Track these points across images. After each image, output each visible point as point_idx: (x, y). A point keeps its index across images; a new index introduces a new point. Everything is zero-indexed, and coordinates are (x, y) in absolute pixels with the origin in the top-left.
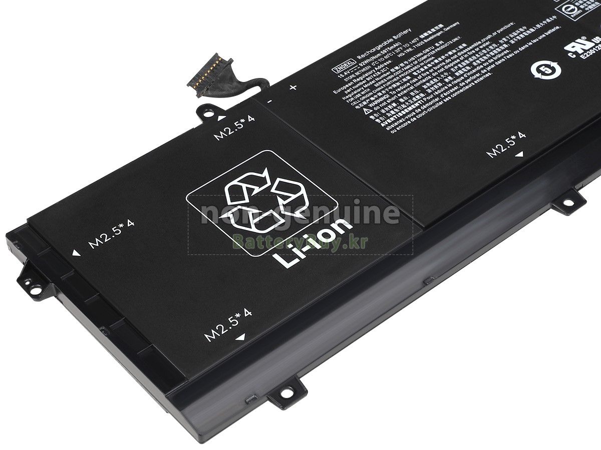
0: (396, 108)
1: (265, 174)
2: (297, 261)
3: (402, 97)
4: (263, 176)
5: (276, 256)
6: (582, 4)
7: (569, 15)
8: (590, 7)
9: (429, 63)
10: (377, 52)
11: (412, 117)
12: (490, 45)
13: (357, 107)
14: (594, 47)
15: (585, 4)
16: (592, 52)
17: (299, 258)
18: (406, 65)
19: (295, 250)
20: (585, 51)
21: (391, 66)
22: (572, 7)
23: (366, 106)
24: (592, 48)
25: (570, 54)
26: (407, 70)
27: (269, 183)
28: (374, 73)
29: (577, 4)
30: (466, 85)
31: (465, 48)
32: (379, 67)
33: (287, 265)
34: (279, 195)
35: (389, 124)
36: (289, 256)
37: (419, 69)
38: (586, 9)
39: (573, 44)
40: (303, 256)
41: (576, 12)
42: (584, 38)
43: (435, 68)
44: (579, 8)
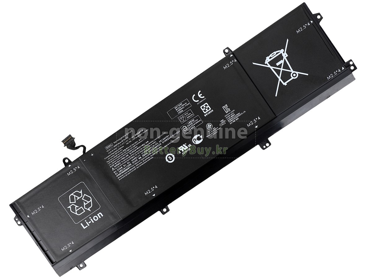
0: (122, 169)
1: (81, 192)
2: (87, 226)
3: (124, 164)
4: (80, 192)
5: (81, 224)
6: (189, 126)
9: (135, 149)
10: (120, 141)
11: (126, 174)
12: (156, 143)
13: (110, 167)
17: (88, 226)
18: (128, 149)
19: (87, 223)
21: (123, 149)
22: (186, 127)
23: (113, 167)
26: (128, 151)
27: (82, 196)
28: (117, 151)
30: (145, 162)
31: (148, 143)
32: (120, 149)
33: (84, 228)
34: (84, 201)
35: (119, 176)
36: (85, 225)
37: (131, 152)
38: (190, 129)
40: (89, 225)
41: (187, 130)
43: (137, 152)
44: (188, 128)
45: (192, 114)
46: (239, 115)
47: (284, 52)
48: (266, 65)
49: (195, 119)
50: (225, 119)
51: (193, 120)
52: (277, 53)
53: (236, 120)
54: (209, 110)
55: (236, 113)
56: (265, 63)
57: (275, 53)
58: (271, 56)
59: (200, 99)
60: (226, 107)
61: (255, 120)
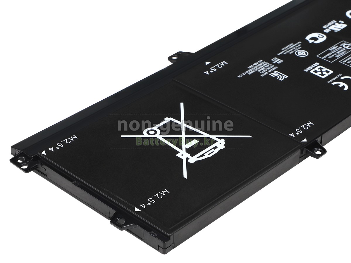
6: (341, 49)
7: (347, 43)
8: (335, 48)
14: (329, 27)
15: (339, 49)
16: (330, 24)
20: (334, 24)
24: (330, 26)
25: (343, 22)
29: (344, 49)
38: (337, 46)
39: (342, 28)
41: (344, 45)
42: (336, 31)
44: (342, 47)
45: (346, 63)
46: (250, 72)
47: (187, 159)
48: (220, 138)
49: (335, 58)
50: (276, 64)
51: (337, 56)
52: (203, 155)
53: (252, 66)
54: (314, 70)
55: (257, 74)
56: (223, 140)
57: (207, 156)
58: (216, 151)
59: (339, 80)
60: (282, 77)
61: (213, 70)
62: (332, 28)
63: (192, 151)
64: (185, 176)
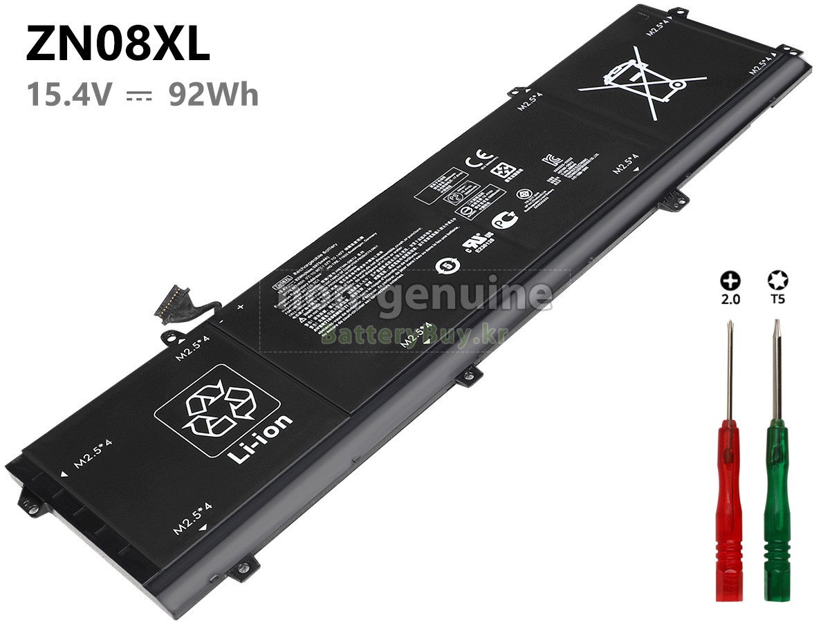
0: (326, 314)
1: (220, 385)
2: (248, 456)
4: (217, 387)
5: (230, 455)
6: (476, 205)
7: (466, 216)
8: (483, 207)
9: (353, 271)
10: (310, 267)
11: (339, 321)
12: (402, 250)
13: (294, 318)
14: (486, 241)
15: (479, 205)
16: (484, 246)
17: (249, 454)
18: (334, 275)
19: (246, 448)
20: (479, 246)
21: (321, 278)
22: (469, 208)
23: (301, 316)
24: (484, 243)
25: (467, 250)
26: (335, 280)
27: (223, 393)
28: (307, 286)
29: (472, 206)
30: (383, 287)
31: (382, 255)
32: (312, 280)
33: (240, 461)
34: (231, 402)
35: (321, 329)
36: (241, 453)
37: (344, 278)
38: (480, 209)
39: (470, 241)
40: (252, 452)
41: (472, 213)
42: (478, 234)
43: (358, 276)
44: (474, 209)
45: (473, 185)
46: (586, 162)
47: (637, 63)
48: (609, 85)
49: (485, 192)
50: (555, 175)
51: (482, 194)
52: (623, 68)
53: (584, 170)
54: (512, 172)
55: (577, 161)
56: (606, 84)
57: (619, 67)
58: (612, 72)
60: (549, 159)
61: (629, 161)
62: (483, 240)
63: (634, 70)
64: (636, 48)
